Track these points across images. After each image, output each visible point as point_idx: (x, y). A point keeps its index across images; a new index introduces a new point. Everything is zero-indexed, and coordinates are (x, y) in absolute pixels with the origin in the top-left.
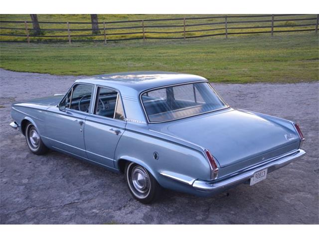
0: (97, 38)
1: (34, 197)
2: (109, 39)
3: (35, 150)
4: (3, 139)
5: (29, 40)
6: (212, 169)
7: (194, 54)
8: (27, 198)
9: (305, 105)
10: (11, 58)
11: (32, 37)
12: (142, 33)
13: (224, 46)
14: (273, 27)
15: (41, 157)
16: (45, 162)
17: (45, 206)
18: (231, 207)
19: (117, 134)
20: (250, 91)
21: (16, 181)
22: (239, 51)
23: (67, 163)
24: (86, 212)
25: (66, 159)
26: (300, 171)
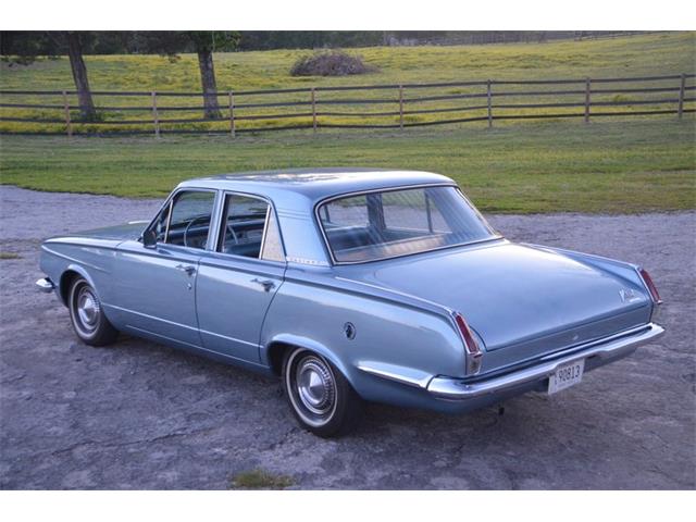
0: (214, 125)
1: (90, 425)
2: (241, 128)
3: (89, 336)
4: (20, 316)
5: (70, 131)
6: (469, 352)
7: (422, 158)
8: (75, 426)
9: (659, 255)
10: (32, 164)
11: (78, 125)
12: (310, 115)
13: (486, 143)
14: (588, 104)
15: (101, 350)
16: (110, 360)
17: (112, 442)
18: (508, 444)
19: (267, 290)
20: (543, 229)
21: (51, 396)
22: (518, 153)
23: (157, 362)
24: (200, 454)
25: (156, 354)
26: (653, 377)
